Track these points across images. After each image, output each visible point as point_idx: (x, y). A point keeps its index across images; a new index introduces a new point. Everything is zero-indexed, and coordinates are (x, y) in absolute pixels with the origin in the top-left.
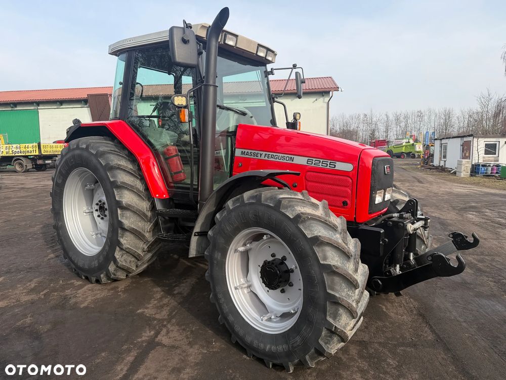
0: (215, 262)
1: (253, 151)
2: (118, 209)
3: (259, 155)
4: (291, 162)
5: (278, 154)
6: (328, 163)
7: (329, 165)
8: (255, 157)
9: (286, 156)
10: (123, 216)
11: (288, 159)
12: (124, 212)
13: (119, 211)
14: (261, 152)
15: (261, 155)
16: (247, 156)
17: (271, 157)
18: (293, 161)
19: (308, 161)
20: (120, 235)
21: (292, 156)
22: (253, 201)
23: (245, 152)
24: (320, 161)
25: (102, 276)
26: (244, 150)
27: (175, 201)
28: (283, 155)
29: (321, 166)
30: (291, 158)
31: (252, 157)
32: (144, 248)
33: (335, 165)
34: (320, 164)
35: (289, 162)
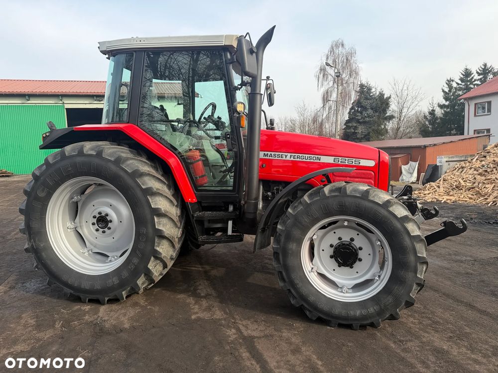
0: (290, 252)
1: (277, 153)
2: (155, 217)
3: (284, 157)
4: (318, 161)
5: (304, 155)
6: (354, 161)
7: (354, 162)
8: (280, 158)
9: (312, 156)
10: (160, 224)
11: (314, 158)
12: (161, 220)
13: (156, 219)
14: (286, 154)
15: (286, 157)
16: (271, 158)
17: (297, 158)
18: (320, 160)
19: (334, 160)
20: (156, 244)
21: (319, 156)
22: (337, 194)
23: (267, 154)
24: (346, 159)
25: (123, 293)
26: (266, 153)
27: (203, 205)
28: (309, 156)
29: (347, 163)
30: (318, 157)
31: (276, 158)
32: (172, 256)
33: (360, 162)
34: (347, 162)
35: (316, 161)
